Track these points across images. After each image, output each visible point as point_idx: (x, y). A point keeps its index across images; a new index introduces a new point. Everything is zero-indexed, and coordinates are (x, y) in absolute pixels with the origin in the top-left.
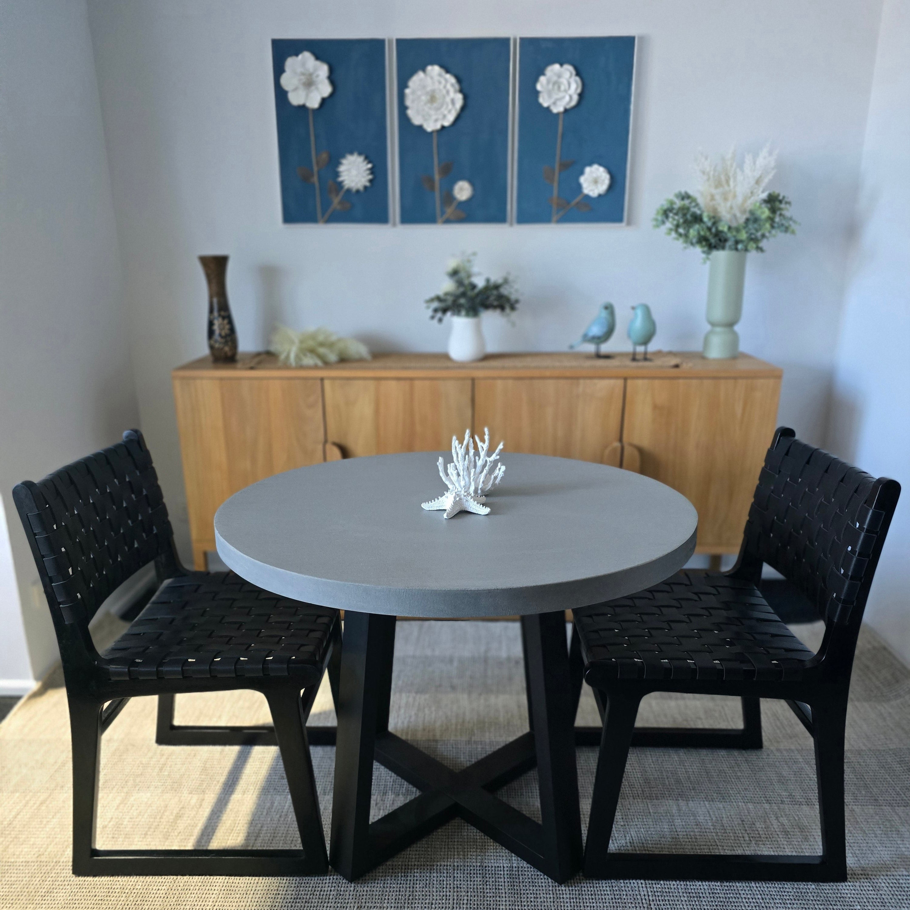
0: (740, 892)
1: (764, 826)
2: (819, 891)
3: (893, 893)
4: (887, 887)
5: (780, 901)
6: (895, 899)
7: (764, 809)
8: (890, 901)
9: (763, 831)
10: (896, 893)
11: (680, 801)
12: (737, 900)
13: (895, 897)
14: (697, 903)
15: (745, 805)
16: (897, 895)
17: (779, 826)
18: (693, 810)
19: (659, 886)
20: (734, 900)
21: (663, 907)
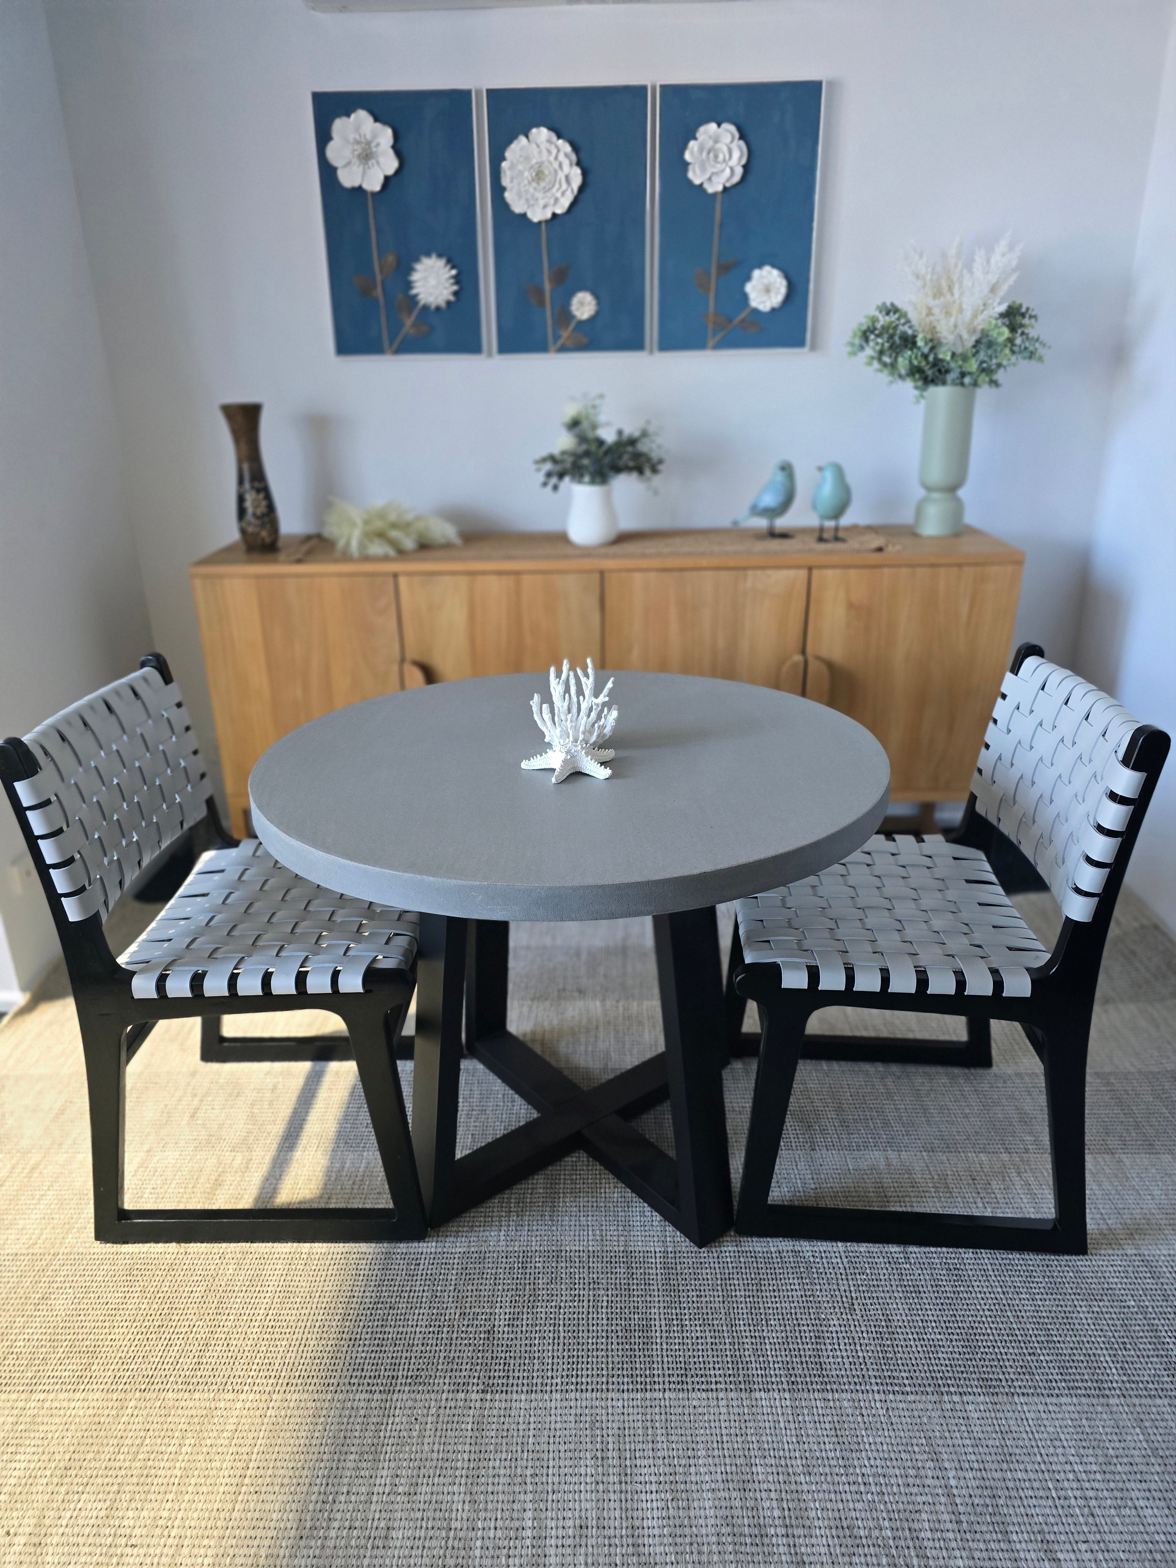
7: (1002, 1161)
15: (977, 1157)
21: (869, 1306)
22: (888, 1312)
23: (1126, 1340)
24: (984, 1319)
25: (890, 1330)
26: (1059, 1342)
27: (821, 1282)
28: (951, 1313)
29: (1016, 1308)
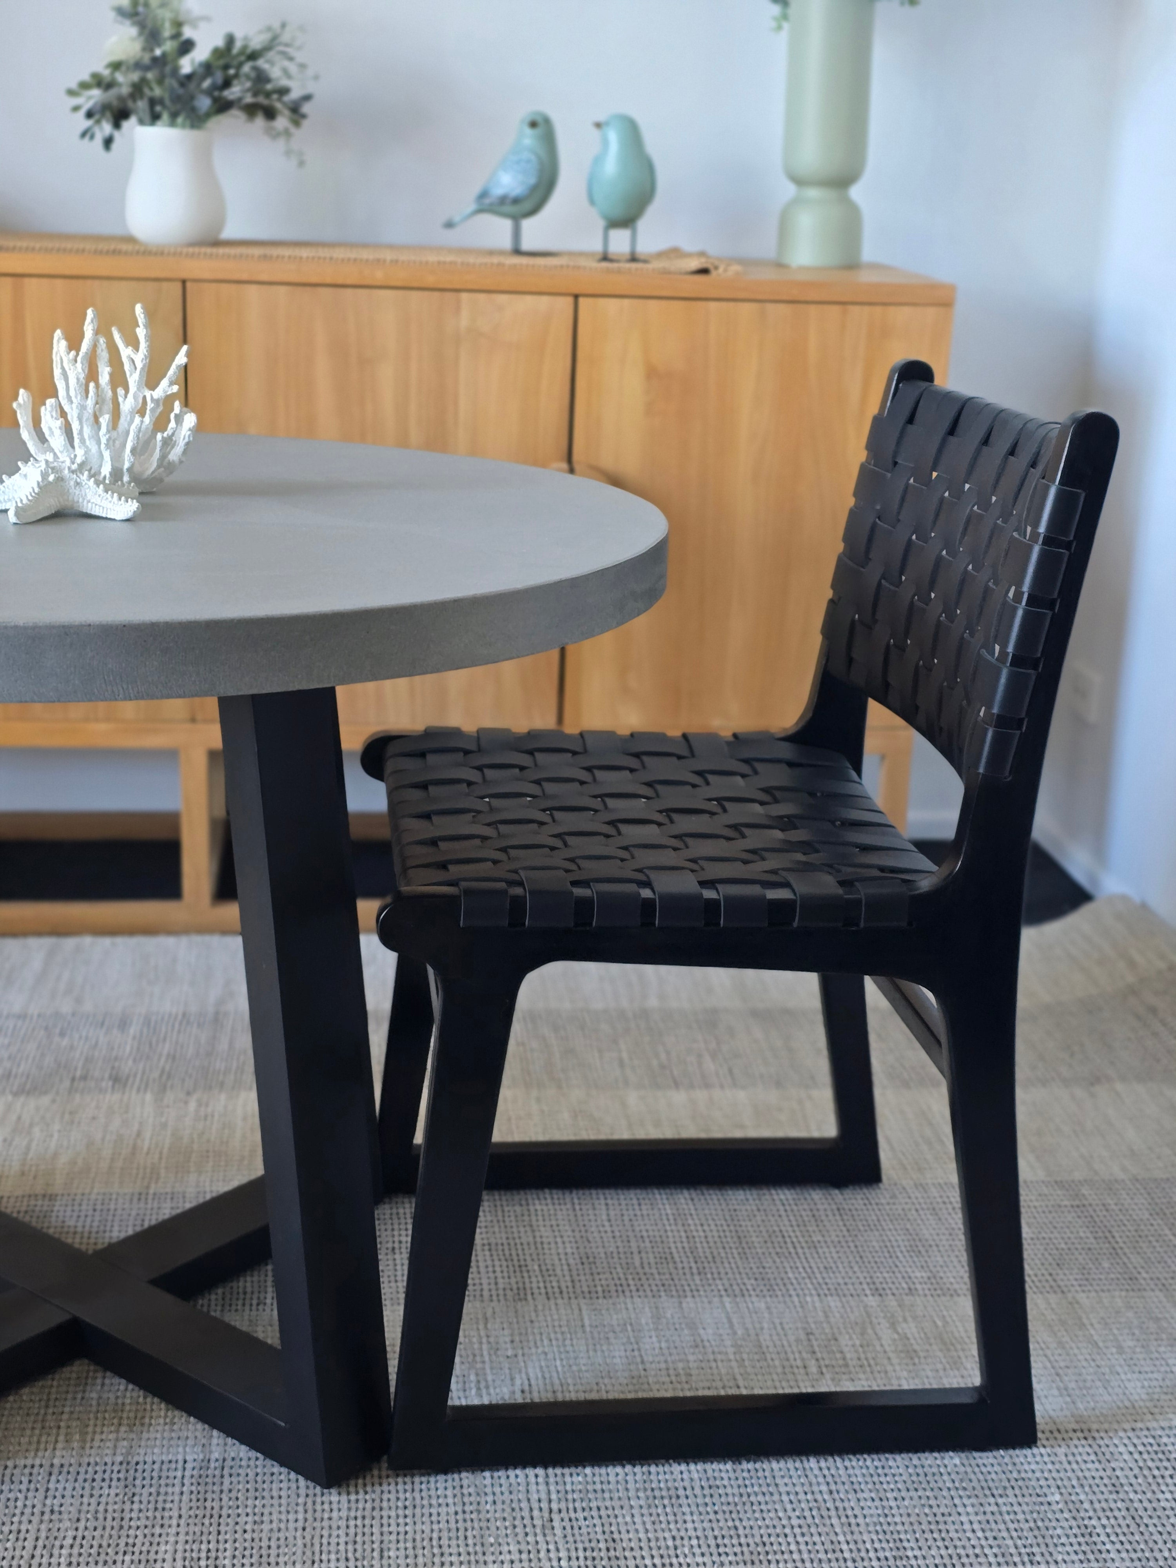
0: (778, 1481)
1: (858, 1343)
2: (969, 1469)
3: (1141, 1464)
4: (1131, 1453)
5: (873, 1495)
6: (1145, 1476)
7: (866, 1307)
8: (1133, 1481)
9: (856, 1352)
10: (1150, 1464)
11: (664, 1298)
12: (767, 1498)
13: (1146, 1472)
14: (668, 1510)
15: (821, 1301)
16: (1150, 1469)
17: (895, 1340)
18: (693, 1315)
19: (580, 1479)
20: (760, 1498)
21: (582, 1523)
22: (613, 1529)
23: (1035, 1550)
24: (787, 1531)
25: (612, 1553)
26: (916, 1557)
27: (497, 1490)
28: (730, 1524)
29: (849, 1513)
